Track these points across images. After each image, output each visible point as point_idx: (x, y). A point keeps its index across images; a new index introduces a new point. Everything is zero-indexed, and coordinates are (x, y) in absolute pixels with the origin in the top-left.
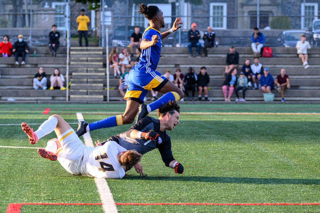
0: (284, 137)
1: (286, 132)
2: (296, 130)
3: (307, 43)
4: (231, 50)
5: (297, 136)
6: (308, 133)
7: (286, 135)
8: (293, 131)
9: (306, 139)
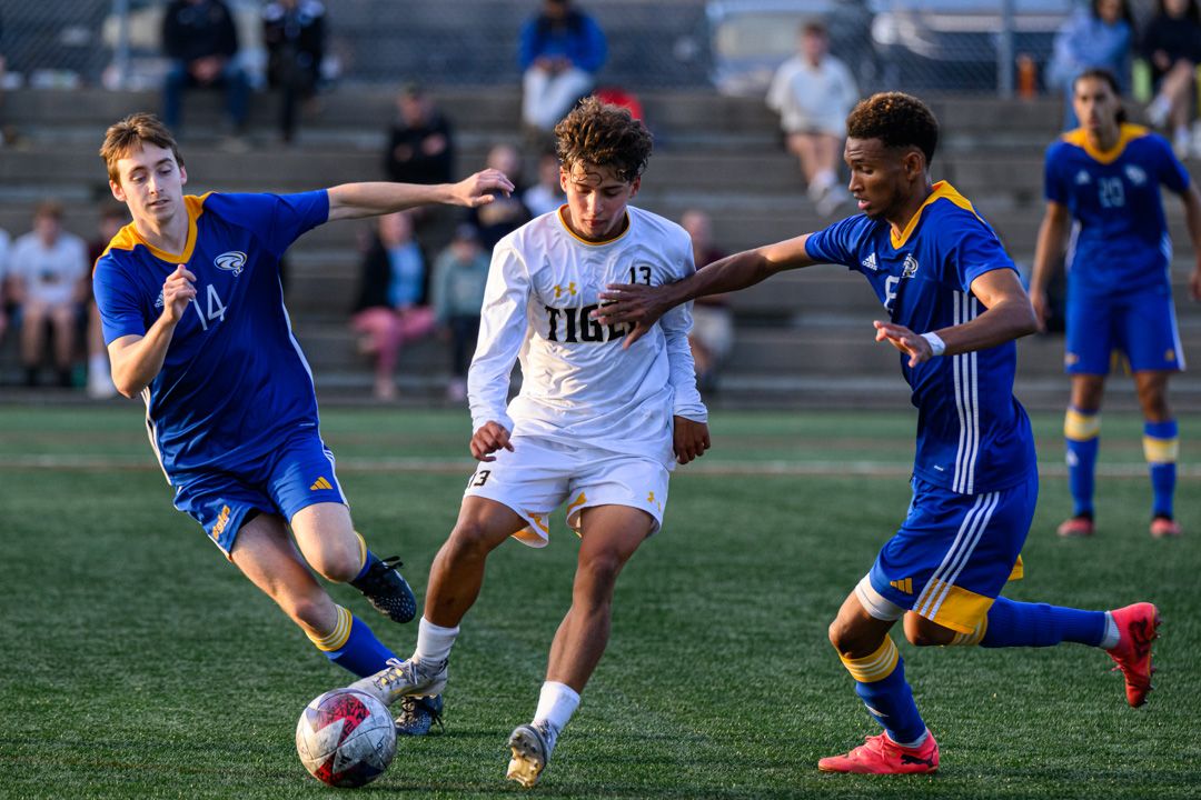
0: (668, 601)
1: (681, 568)
2: (743, 559)
3: (834, 71)
4: (410, 110)
5: (741, 596)
6: (808, 577)
7: (678, 590)
8: (720, 565)
9: (788, 614)
